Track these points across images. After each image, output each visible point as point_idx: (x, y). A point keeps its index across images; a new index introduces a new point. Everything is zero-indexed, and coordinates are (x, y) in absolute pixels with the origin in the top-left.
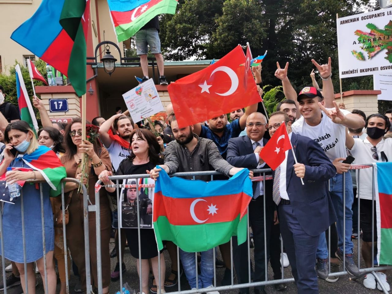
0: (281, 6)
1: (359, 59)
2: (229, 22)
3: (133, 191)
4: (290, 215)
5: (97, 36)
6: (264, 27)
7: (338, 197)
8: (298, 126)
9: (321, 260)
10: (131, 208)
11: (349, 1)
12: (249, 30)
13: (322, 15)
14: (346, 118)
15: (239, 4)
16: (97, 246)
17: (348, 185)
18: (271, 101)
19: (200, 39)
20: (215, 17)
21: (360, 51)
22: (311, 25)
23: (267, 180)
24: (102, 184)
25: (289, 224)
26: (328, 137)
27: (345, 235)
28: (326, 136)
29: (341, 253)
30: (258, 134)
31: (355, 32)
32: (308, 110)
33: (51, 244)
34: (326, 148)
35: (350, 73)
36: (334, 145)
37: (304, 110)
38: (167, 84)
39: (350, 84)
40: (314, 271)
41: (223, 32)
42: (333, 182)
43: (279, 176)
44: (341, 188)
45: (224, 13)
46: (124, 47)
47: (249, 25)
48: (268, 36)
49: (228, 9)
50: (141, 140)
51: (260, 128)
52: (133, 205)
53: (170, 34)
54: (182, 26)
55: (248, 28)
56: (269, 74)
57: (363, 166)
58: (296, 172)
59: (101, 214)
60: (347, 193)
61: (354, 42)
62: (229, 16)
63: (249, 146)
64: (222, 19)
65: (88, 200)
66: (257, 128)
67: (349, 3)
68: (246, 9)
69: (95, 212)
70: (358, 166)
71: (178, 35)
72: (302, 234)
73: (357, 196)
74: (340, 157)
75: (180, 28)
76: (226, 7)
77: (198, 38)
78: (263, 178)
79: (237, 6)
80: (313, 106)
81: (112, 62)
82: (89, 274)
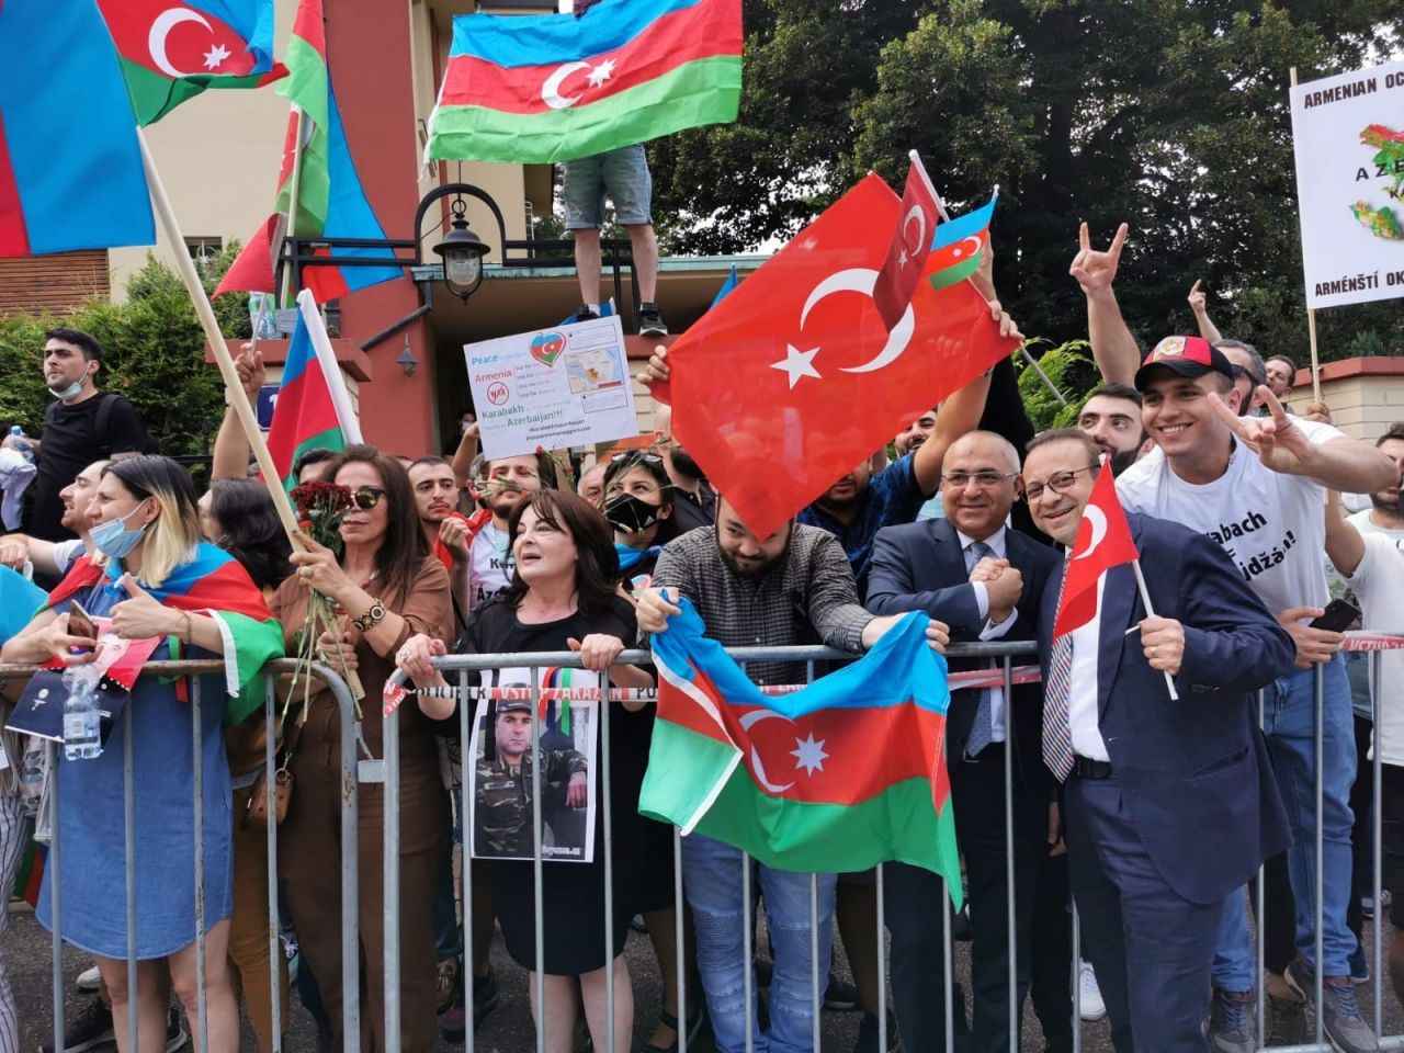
0: (1092, 59)
1: (1382, 236)
2: (900, 118)
3: (519, 721)
4: (1109, 819)
5: (437, 173)
6: (1028, 131)
7: (1295, 757)
8: (1140, 481)
9: (1229, 994)
10: (509, 784)
11: (1349, 37)
12: (974, 142)
13: (1245, 87)
14: (1316, 453)
15: (936, 53)
16: (386, 911)
17: (1335, 713)
18: (1047, 395)
19: (794, 178)
20: (849, 100)
21: (1384, 206)
22: (1204, 123)
23: (1020, 685)
24: (408, 683)
25: (1107, 853)
26: (1257, 526)
27: (1324, 904)
28: (1246, 521)
29: (1306, 971)
30: (985, 510)
31: (1362, 135)
32: (1178, 422)
33: (223, 896)
34: (1251, 566)
35: (1347, 288)
36: (1279, 556)
37: (1162, 424)
38: (665, 332)
39: (1351, 339)
40: (1198, 1036)
41: (879, 151)
42: (1276, 699)
43: (1067, 668)
44: (1307, 722)
45: (884, 87)
46: (527, 211)
47: (972, 127)
48: (1044, 167)
49: (899, 71)
50: (548, 530)
51: (993, 489)
52: (516, 775)
53: (690, 163)
54: (731, 134)
55: (967, 137)
56: (1045, 302)
57: (1395, 641)
58: (1148, 651)
59: (401, 794)
60: (1330, 740)
61: (1362, 170)
62: (901, 97)
63: (952, 557)
64: (876, 106)
65: (358, 740)
66: (983, 490)
67: (1347, 41)
68: (962, 70)
69: (382, 784)
70: (1373, 640)
71: (716, 165)
72: (1159, 895)
73: (1370, 755)
74: (1304, 602)
75: (724, 140)
76: (891, 64)
77: (787, 175)
78: (1003, 675)
79: (928, 61)
80: (1197, 406)
81: (474, 256)
82: (356, 1013)
